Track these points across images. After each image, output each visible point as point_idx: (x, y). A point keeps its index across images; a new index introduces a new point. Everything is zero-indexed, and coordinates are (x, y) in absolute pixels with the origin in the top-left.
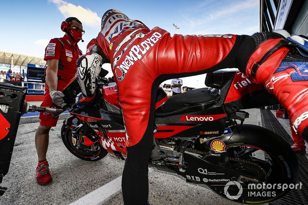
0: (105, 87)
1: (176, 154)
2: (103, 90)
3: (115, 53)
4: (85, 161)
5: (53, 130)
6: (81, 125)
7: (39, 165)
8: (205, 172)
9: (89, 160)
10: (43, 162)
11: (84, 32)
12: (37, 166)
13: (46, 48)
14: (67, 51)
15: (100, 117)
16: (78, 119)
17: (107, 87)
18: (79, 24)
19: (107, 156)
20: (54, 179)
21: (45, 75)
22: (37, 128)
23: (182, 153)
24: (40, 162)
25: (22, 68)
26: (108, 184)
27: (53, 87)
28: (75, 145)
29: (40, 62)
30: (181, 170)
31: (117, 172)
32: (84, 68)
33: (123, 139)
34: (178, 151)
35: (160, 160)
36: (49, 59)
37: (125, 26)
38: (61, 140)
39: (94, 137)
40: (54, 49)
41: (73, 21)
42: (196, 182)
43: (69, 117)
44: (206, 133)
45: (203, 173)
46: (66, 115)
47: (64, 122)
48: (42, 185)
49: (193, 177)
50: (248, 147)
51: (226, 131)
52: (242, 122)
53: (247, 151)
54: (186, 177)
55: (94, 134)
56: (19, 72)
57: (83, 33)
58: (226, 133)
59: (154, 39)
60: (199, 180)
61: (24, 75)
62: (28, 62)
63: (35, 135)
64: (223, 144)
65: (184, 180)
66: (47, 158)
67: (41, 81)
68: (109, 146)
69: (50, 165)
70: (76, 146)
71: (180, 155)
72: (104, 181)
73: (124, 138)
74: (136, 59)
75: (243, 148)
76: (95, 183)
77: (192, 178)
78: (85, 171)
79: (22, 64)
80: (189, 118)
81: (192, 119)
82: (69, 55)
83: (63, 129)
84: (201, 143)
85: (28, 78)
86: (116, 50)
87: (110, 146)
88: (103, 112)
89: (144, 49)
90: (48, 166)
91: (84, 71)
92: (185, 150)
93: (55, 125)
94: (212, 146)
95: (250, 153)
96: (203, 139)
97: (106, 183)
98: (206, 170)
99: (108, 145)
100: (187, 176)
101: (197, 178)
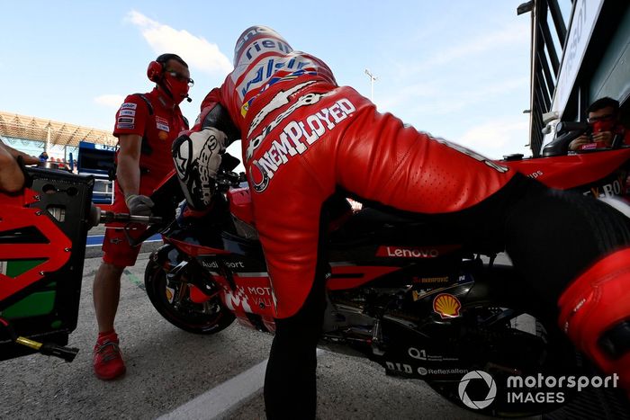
0: (233, 190)
1: (368, 319)
2: (230, 195)
3: (252, 129)
4: (189, 335)
5: (128, 273)
6: (184, 263)
7: (100, 342)
8: (421, 355)
9: (198, 331)
10: (108, 335)
11: (192, 82)
12: (95, 343)
13: (118, 113)
14: (158, 119)
15: (223, 248)
16: (179, 250)
17: (236, 190)
18: (183, 67)
19: (233, 324)
20: (129, 369)
21: (116, 166)
22: (98, 268)
23: (378, 318)
24: (101, 334)
25: (69, 150)
26: (234, 378)
27: (131, 188)
28: (171, 301)
29: (105, 139)
30: (376, 352)
31: (253, 356)
32: (185, 160)
33: (265, 290)
34: (372, 315)
35: (336, 333)
36: (122, 134)
37: (279, 67)
38: (143, 293)
39: (208, 287)
40: (134, 114)
41: (172, 61)
42: (404, 376)
43: (161, 248)
44: (424, 280)
45: (418, 357)
46: (156, 242)
47: (151, 257)
48: (105, 380)
49: (398, 365)
50: (504, 309)
51: (462, 278)
52: (492, 261)
53: (502, 316)
54: (385, 366)
55: (210, 280)
56: (61, 157)
57: (190, 84)
58: (462, 282)
59: (338, 112)
60: (411, 371)
61: (71, 164)
62: (80, 137)
63: (92, 283)
64: (457, 301)
65: (382, 371)
66: (115, 327)
67: (107, 176)
68: (238, 305)
69: (121, 341)
70: (174, 303)
71: (374, 322)
72: (227, 372)
73: (267, 289)
74: (293, 152)
75: (494, 310)
76: (209, 377)
77: (396, 367)
78: (191, 352)
79: (69, 142)
80: (392, 252)
81: (398, 253)
82: (163, 126)
83: (150, 271)
84: (415, 299)
85: (80, 171)
86: (255, 121)
87: (241, 303)
88: (228, 237)
89: (313, 132)
90: (117, 342)
91: (185, 166)
92: (383, 312)
93: (132, 264)
94: (435, 306)
95: (507, 320)
96: (419, 292)
97: (232, 377)
98: (424, 351)
99: (237, 301)
100: (388, 363)
101: (405, 366)
